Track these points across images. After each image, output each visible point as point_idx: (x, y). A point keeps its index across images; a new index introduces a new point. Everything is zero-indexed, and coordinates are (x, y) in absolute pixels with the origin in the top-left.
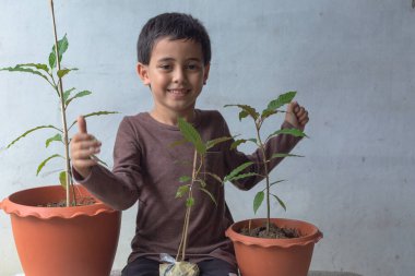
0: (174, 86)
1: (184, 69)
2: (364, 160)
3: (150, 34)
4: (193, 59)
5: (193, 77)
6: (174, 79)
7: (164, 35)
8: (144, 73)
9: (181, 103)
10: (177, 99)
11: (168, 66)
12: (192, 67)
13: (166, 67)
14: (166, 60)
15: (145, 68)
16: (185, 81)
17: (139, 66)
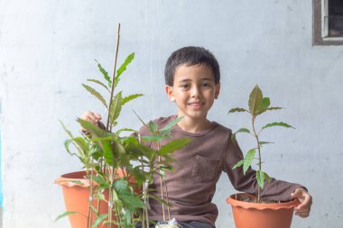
0: (192, 100)
1: (199, 87)
2: (282, 156)
3: (173, 63)
4: (205, 79)
5: (206, 93)
6: (192, 95)
7: (183, 63)
8: (171, 93)
9: (198, 113)
10: (195, 110)
11: (187, 86)
12: (206, 85)
13: (186, 86)
14: (185, 81)
15: (170, 89)
16: (200, 96)
17: (167, 88)
